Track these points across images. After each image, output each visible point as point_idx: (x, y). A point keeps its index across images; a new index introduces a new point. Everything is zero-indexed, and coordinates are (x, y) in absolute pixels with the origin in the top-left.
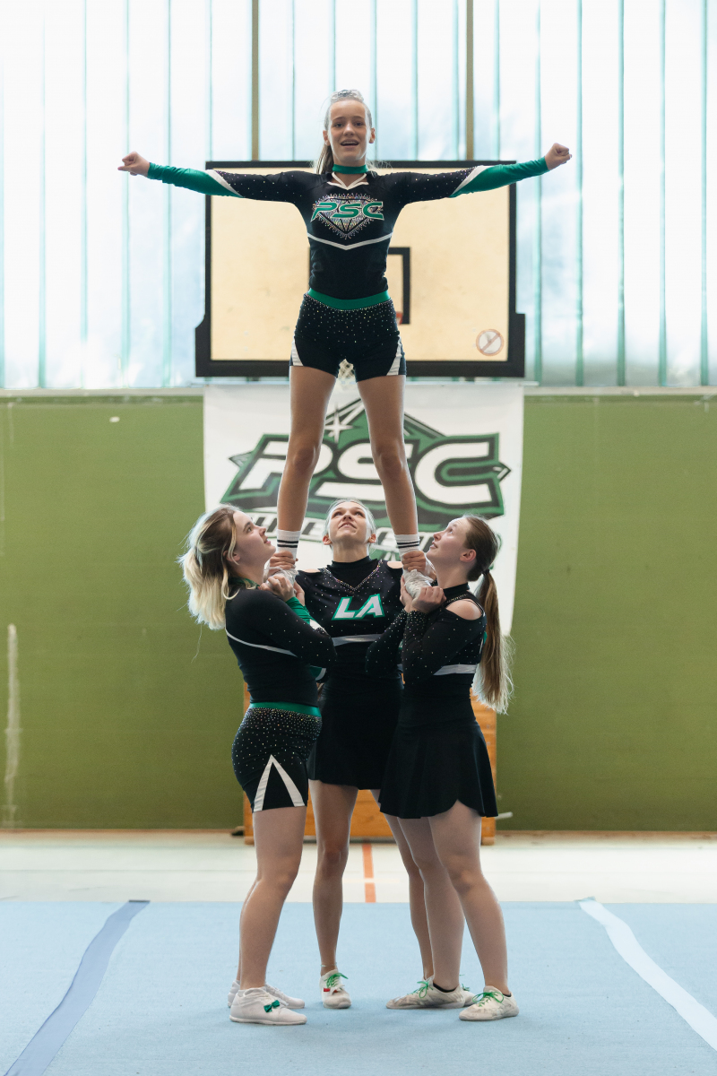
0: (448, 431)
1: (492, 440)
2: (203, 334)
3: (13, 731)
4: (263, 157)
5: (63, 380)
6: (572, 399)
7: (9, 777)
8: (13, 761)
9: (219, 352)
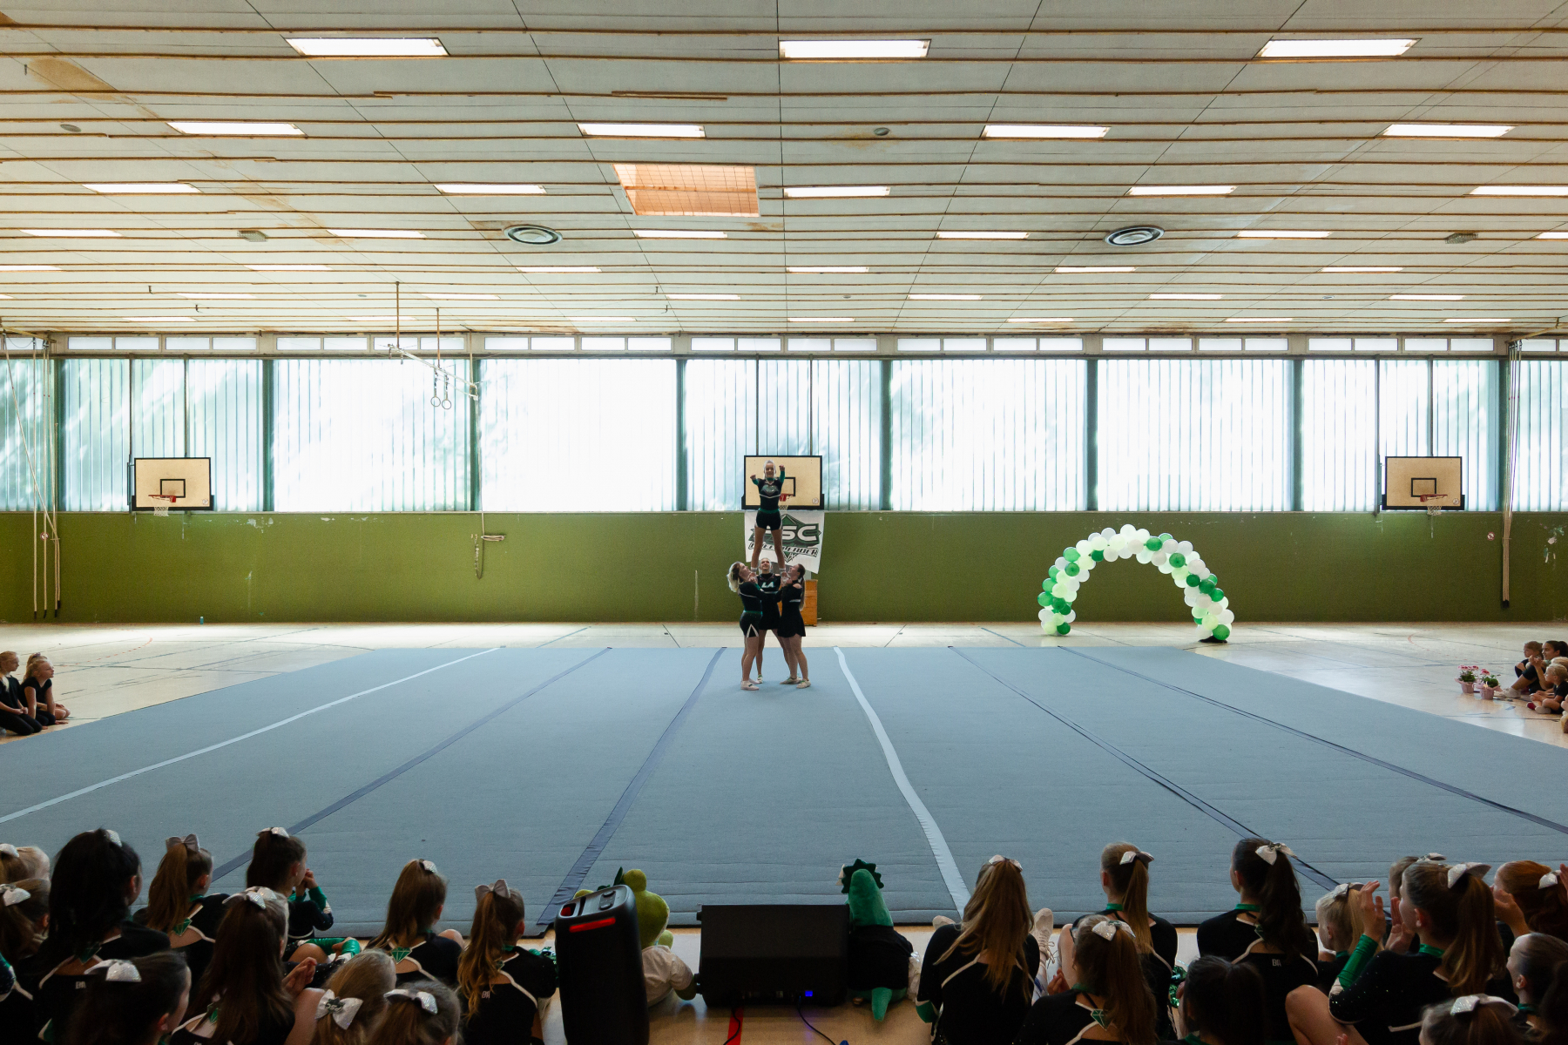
0: (806, 523)
1: (817, 525)
2: (744, 499)
3: (696, 597)
4: (760, 454)
5: (709, 509)
6: (837, 514)
7: (696, 609)
8: (697, 604)
9: (747, 504)
